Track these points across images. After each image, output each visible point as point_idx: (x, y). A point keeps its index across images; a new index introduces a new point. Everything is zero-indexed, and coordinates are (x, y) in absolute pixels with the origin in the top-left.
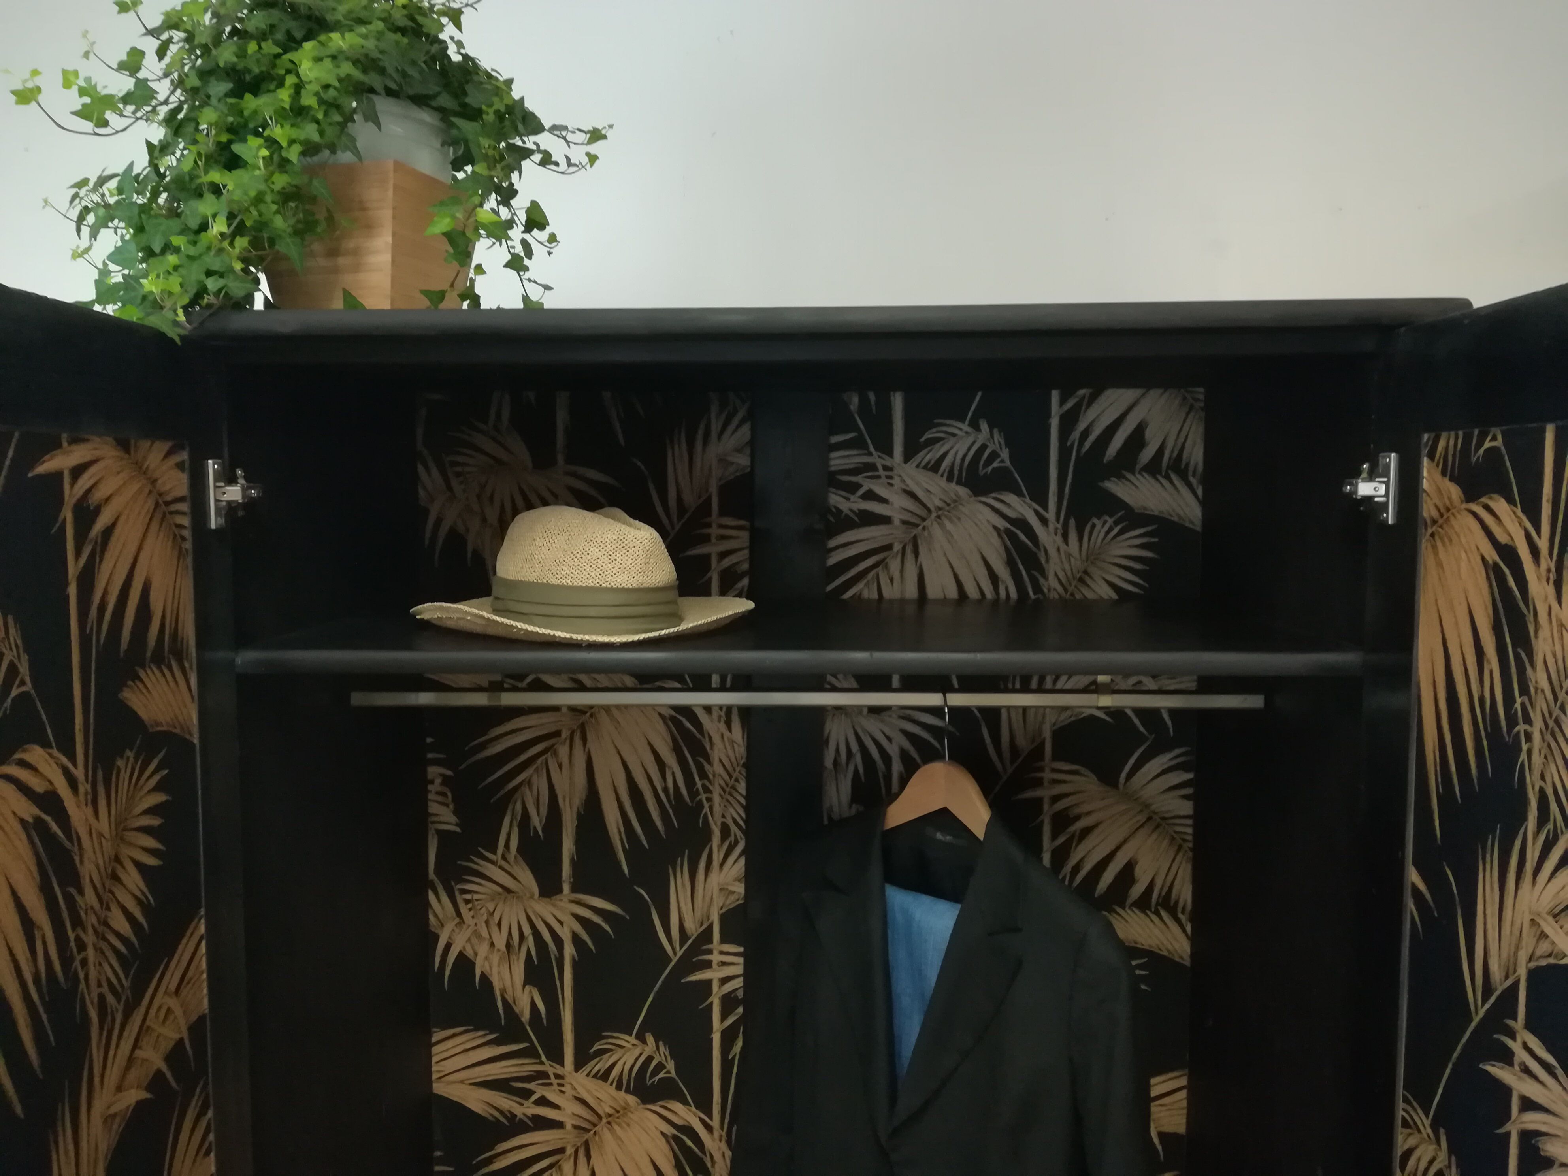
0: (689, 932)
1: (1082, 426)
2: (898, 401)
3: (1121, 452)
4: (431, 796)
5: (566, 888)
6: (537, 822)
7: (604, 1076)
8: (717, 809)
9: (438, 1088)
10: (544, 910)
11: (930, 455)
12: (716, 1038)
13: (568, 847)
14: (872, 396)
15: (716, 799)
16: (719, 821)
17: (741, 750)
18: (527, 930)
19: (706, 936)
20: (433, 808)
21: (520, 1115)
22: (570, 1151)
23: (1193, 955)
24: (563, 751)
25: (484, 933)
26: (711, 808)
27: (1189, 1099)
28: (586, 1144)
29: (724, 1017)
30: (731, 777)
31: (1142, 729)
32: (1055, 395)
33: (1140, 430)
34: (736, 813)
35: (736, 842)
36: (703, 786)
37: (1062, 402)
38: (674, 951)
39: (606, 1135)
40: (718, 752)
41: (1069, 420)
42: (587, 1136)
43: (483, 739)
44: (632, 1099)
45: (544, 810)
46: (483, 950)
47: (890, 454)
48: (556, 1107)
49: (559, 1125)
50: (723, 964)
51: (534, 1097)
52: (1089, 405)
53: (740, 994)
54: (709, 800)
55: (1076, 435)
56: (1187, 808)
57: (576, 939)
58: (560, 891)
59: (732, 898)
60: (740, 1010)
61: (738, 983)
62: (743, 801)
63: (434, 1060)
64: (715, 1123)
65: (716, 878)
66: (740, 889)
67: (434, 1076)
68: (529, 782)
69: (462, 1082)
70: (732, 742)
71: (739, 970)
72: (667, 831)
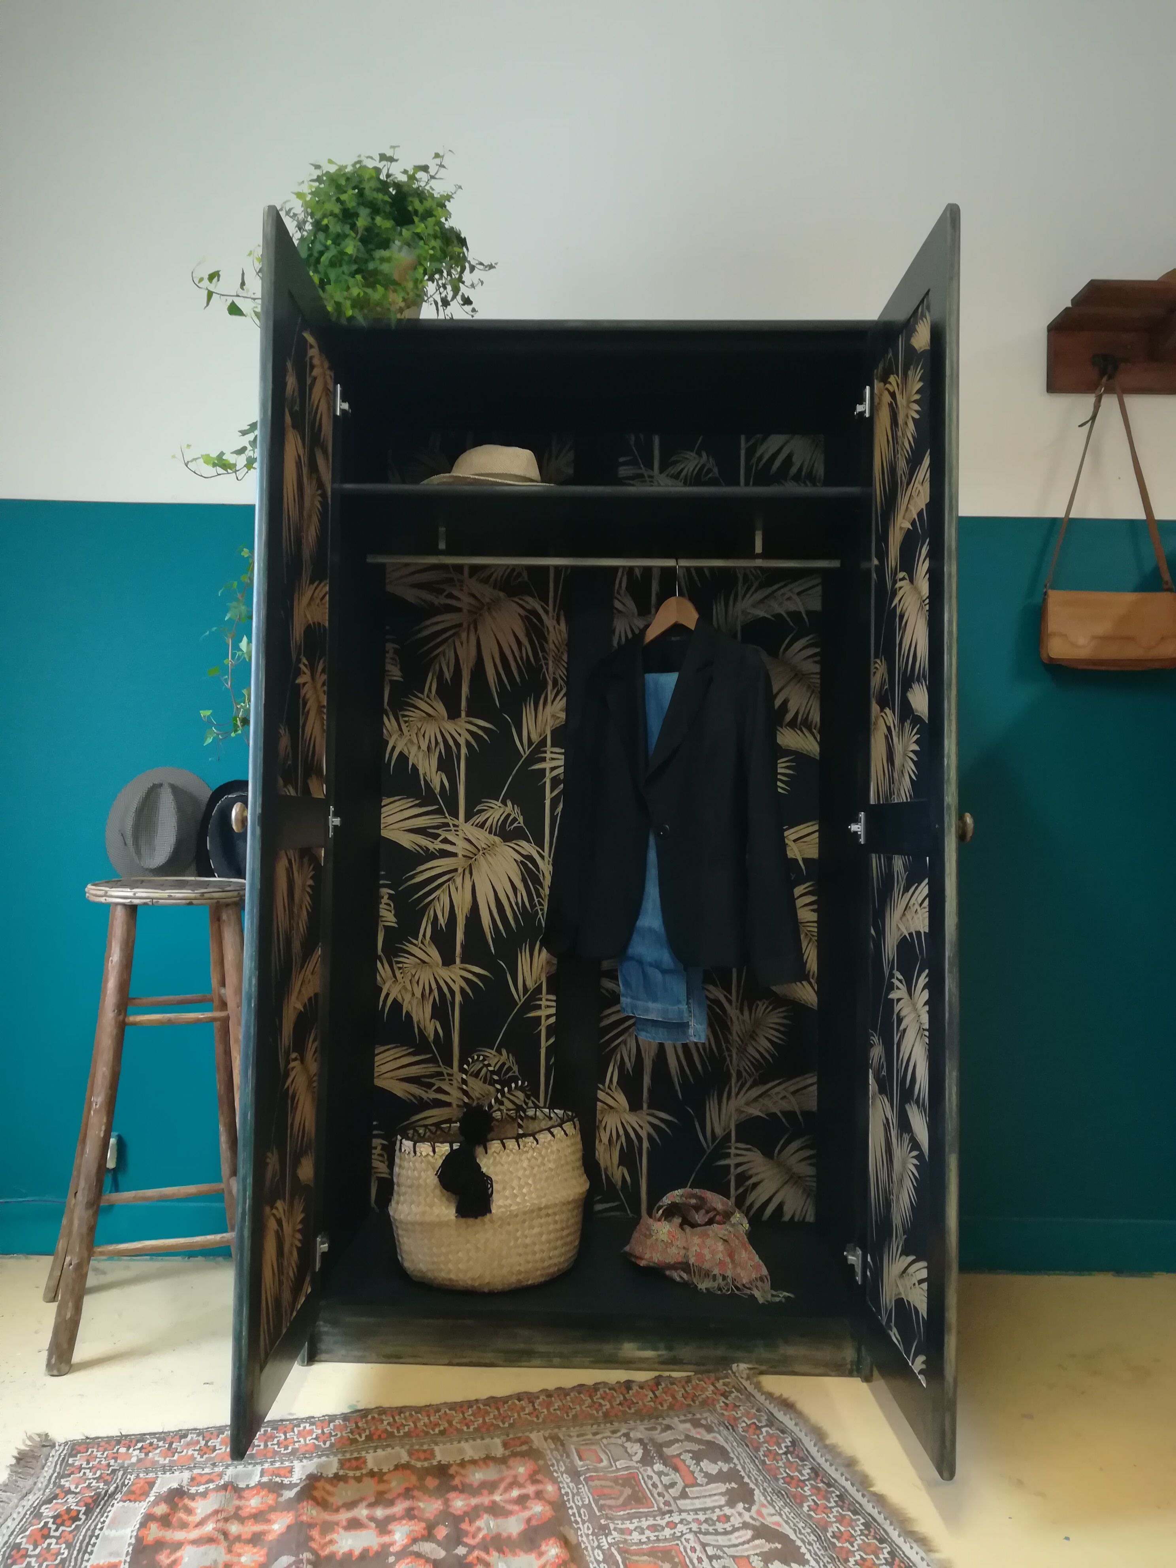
0: (533, 741)
1: (758, 454)
2: (656, 441)
3: (779, 468)
4: (387, 660)
5: (463, 714)
6: (447, 676)
7: (482, 826)
8: (551, 669)
9: (384, 833)
10: (450, 727)
11: (673, 470)
12: (548, 803)
13: (465, 690)
14: (642, 436)
15: (551, 663)
16: (552, 676)
17: (565, 635)
18: (440, 739)
19: (543, 743)
20: (389, 667)
21: (431, 849)
22: (460, 870)
23: (821, 753)
24: (464, 635)
25: (415, 741)
26: (547, 670)
27: (819, 837)
28: (470, 865)
29: (552, 791)
30: (559, 651)
31: (791, 624)
32: (743, 438)
33: (789, 457)
34: (562, 672)
35: (562, 689)
36: (543, 656)
37: (747, 440)
38: (524, 752)
39: (482, 860)
40: (552, 637)
41: (751, 452)
42: (470, 861)
43: (418, 628)
44: (497, 839)
45: (452, 668)
46: (414, 750)
47: (652, 469)
48: (454, 844)
49: (455, 855)
50: (553, 759)
51: (441, 838)
52: (762, 443)
53: (562, 777)
54: (547, 664)
55: (754, 460)
56: (816, 668)
57: (468, 744)
58: (460, 716)
59: (558, 721)
60: (562, 786)
61: (561, 770)
62: (566, 665)
63: (383, 816)
64: (546, 854)
65: (549, 709)
66: (563, 715)
67: (382, 826)
68: (444, 653)
69: (399, 829)
70: (560, 631)
71: (562, 763)
72: (521, 682)
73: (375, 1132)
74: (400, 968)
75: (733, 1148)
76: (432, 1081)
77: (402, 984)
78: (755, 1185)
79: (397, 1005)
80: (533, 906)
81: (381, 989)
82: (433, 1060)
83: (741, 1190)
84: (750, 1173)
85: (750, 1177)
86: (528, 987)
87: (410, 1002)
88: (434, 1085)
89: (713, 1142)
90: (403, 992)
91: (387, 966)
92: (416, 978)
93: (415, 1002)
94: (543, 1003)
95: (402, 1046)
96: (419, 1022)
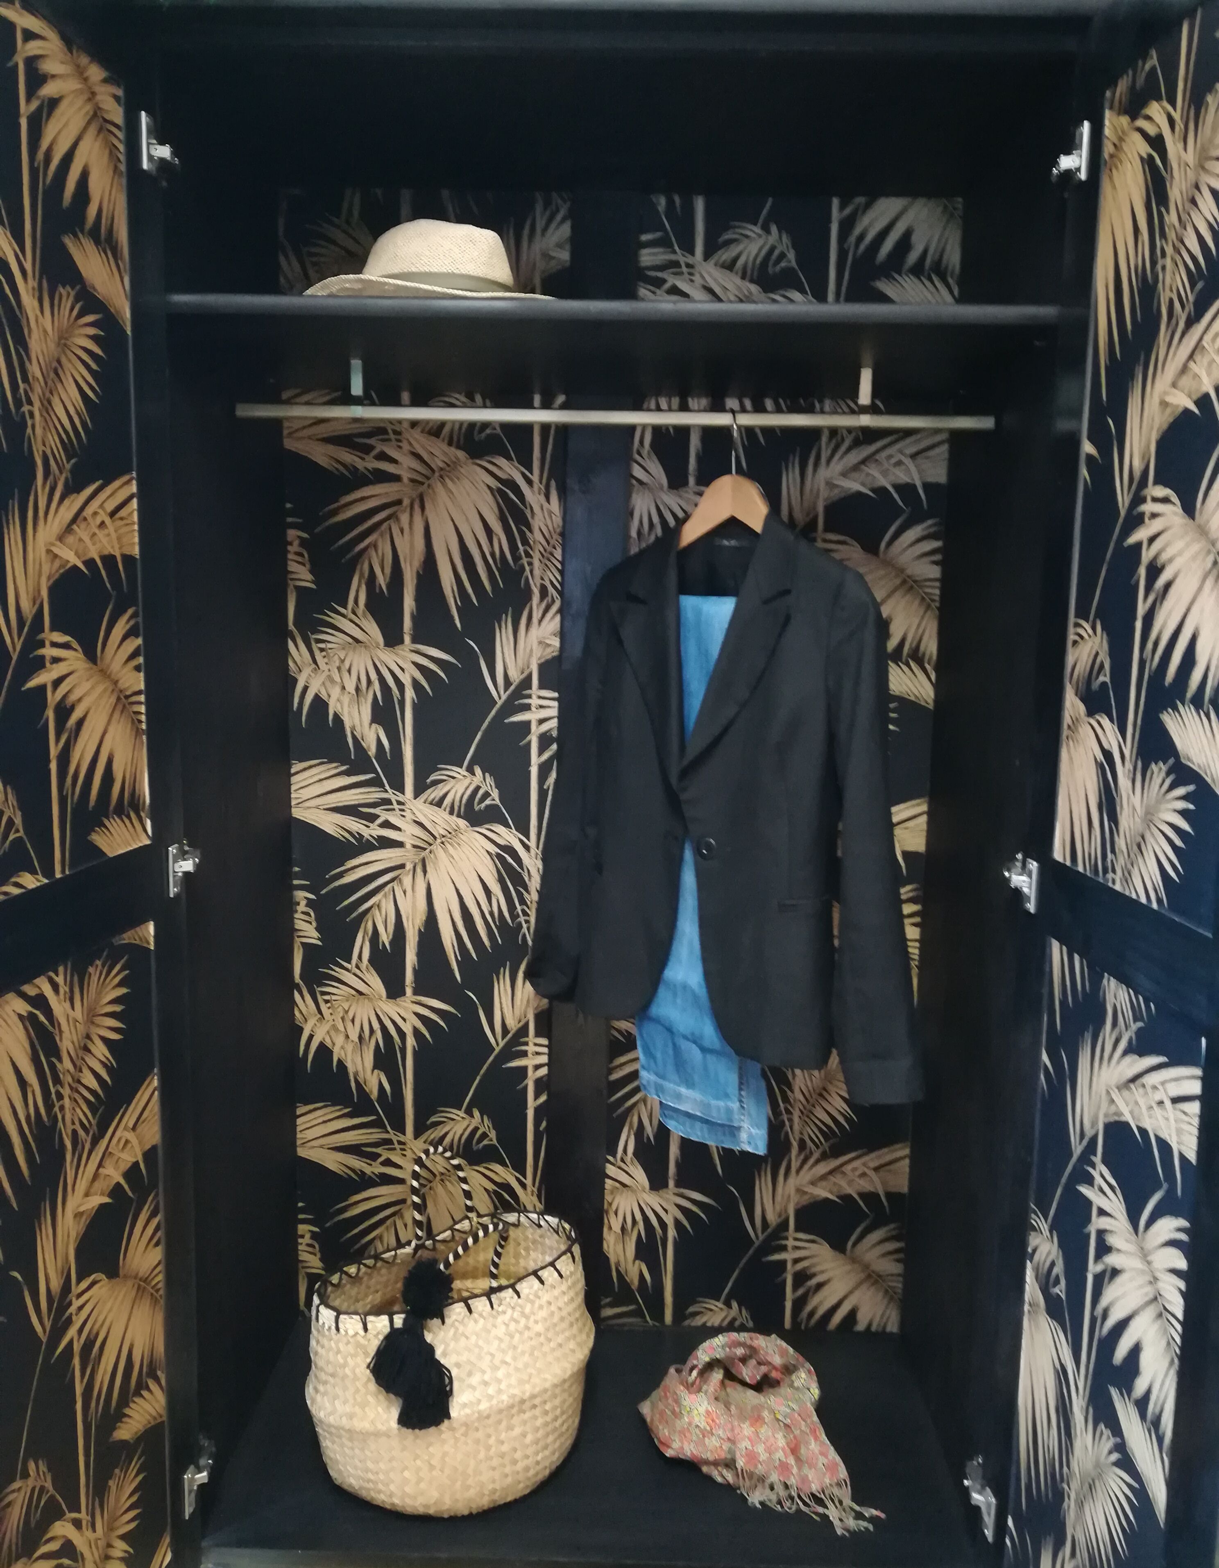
0: (512, 680)
1: (857, 231)
2: (700, 205)
3: (890, 255)
4: (290, 556)
5: (407, 639)
6: (382, 581)
7: (439, 803)
8: (537, 572)
9: (297, 813)
10: (389, 658)
11: (726, 255)
12: (534, 771)
13: (409, 603)
14: (677, 199)
15: (536, 563)
16: (538, 582)
17: (558, 520)
18: (374, 676)
19: (526, 682)
20: (293, 567)
21: (366, 836)
22: (409, 866)
23: (936, 701)
24: (404, 518)
25: (337, 678)
26: (531, 571)
27: (929, 823)
28: (423, 861)
29: (541, 752)
30: (548, 543)
31: (901, 503)
32: (836, 202)
33: (907, 236)
34: (553, 576)
35: (553, 601)
36: (525, 552)
37: (842, 208)
38: (500, 696)
39: (440, 852)
40: (537, 523)
41: (847, 225)
42: (423, 854)
43: (335, 505)
44: (462, 823)
45: (388, 570)
46: (336, 692)
47: (692, 252)
48: (397, 829)
49: (400, 844)
50: (541, 707)
51: (379, 821)
52: (864, 212)
53: (555, 734)
54: (530, 564)
55: (852, 239)
56: (935, 572)
57: (416, 684)
58: (402, 642)
59: (549, 650)
60: (555, 747)
61: (553, 724)
62: (560, 567)
63: (293, 788)
64: (532, 843)
65: (536, 632)
66: (556, 642)
67: (293, 803)
68: (375, 546)
69: (317, 807)
70: (550, 513)
71: (554, 712)
72: (493, 591)
73: (301, 1216)
74: (327, 1002)
75: (791, 1239)
76: (378, 1150)
77: (332, 1023)
78: (820, 1286)
79: (324, 1051)
80: (514, 916)
81: (301, 1030)
82: (377, 1124)
83: (800, 1292)
84: (813, 1270)
85: (814, 1275)
86: (509, 1027)
87: (342, 1048)
88: (380, 1155)
89: (763, 1232)
90: (332, 1033)
91: (308, 997)
92: (351, 1015)
93: (349, 1048)
94: (531, 1048)
95: (333, 1105)
96: (356, 1074)
